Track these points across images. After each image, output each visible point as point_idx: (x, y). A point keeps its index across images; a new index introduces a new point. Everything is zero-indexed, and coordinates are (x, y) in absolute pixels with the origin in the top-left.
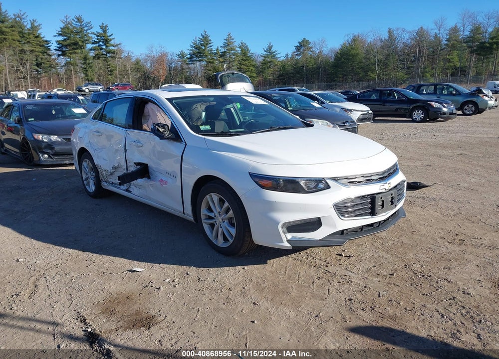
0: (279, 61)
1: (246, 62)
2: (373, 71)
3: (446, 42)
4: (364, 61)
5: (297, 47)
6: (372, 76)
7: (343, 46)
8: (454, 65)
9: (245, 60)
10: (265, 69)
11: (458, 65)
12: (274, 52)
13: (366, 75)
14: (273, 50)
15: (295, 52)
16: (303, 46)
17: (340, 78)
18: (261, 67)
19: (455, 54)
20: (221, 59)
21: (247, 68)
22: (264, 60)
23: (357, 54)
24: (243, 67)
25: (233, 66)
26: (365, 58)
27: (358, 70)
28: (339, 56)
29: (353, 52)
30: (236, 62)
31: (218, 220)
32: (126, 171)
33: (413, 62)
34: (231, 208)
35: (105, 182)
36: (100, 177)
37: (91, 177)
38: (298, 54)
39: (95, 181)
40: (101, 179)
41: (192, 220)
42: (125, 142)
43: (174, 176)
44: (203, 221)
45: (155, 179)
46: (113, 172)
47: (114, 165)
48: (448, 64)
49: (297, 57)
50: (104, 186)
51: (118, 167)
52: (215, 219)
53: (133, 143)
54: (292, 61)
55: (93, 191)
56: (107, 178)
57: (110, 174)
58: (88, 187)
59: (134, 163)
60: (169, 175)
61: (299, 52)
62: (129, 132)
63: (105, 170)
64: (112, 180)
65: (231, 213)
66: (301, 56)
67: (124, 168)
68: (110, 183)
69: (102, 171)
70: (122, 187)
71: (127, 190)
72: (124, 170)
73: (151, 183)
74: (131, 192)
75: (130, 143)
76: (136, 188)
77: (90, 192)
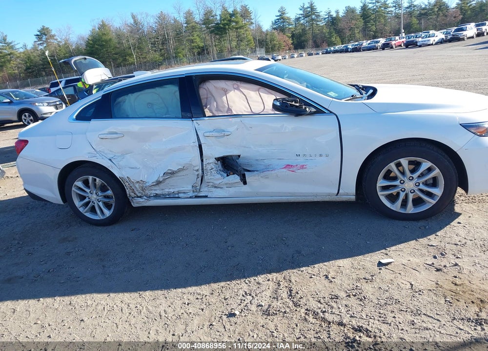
0: (20, 53)
2: (130, 55)
3: (186, 25)
4: (118, 46)
5: (37, 35)
6: (131, 60)
7: (93, 31)
8: (198, 45)
10: (5, 62)
12: (11, 43)
13: (125, 60)
15: (37, 41)
16: (43, 34)
19: (195, 35)
22: (1, 53)
23: (110, 40)
26: (119, 43)
27: (115, 56)
28: (91, 42)
29: (104, 38)
31: (409, 185)
32: (200, 171)
33: (163, 44)
34: (437, 168)
35: (138, 197)
36: (128, 193)
37: (98, 198)
38: (41, 43)
39: (112, 202)
40: (128, 195)
41: (353, 198)
42: (197, 135)
43: (321, 155)
44: (380, 193)
45: (268, 168)
46: (164, 180)
47: (169, 170)
48: (193, 45)
49: (41, 47)
50: (137, 203)
51: (179, 170)
52: (401, 186)
53: (210, 133)
54: (36, 51)
55: (108, 216)
56: (143, 191)
57: (155, 184)
58: (89, 215)
59: (215, 159)
60: (305, 158)
61: (41, 41)
62: (198, 121)
63: (138, 182)
64: (154, 192)
65: (437, 172)
66: (45, 45)
67: (196, 168)
68: (152, 196)
69: (131, 185)
70: (181, 195)
71: (197, 197)
72: (197, 170)
73: (262, 174)
74: (206, 197)
75: (206, 134)
76: (219, 189)
77: (99, 219)
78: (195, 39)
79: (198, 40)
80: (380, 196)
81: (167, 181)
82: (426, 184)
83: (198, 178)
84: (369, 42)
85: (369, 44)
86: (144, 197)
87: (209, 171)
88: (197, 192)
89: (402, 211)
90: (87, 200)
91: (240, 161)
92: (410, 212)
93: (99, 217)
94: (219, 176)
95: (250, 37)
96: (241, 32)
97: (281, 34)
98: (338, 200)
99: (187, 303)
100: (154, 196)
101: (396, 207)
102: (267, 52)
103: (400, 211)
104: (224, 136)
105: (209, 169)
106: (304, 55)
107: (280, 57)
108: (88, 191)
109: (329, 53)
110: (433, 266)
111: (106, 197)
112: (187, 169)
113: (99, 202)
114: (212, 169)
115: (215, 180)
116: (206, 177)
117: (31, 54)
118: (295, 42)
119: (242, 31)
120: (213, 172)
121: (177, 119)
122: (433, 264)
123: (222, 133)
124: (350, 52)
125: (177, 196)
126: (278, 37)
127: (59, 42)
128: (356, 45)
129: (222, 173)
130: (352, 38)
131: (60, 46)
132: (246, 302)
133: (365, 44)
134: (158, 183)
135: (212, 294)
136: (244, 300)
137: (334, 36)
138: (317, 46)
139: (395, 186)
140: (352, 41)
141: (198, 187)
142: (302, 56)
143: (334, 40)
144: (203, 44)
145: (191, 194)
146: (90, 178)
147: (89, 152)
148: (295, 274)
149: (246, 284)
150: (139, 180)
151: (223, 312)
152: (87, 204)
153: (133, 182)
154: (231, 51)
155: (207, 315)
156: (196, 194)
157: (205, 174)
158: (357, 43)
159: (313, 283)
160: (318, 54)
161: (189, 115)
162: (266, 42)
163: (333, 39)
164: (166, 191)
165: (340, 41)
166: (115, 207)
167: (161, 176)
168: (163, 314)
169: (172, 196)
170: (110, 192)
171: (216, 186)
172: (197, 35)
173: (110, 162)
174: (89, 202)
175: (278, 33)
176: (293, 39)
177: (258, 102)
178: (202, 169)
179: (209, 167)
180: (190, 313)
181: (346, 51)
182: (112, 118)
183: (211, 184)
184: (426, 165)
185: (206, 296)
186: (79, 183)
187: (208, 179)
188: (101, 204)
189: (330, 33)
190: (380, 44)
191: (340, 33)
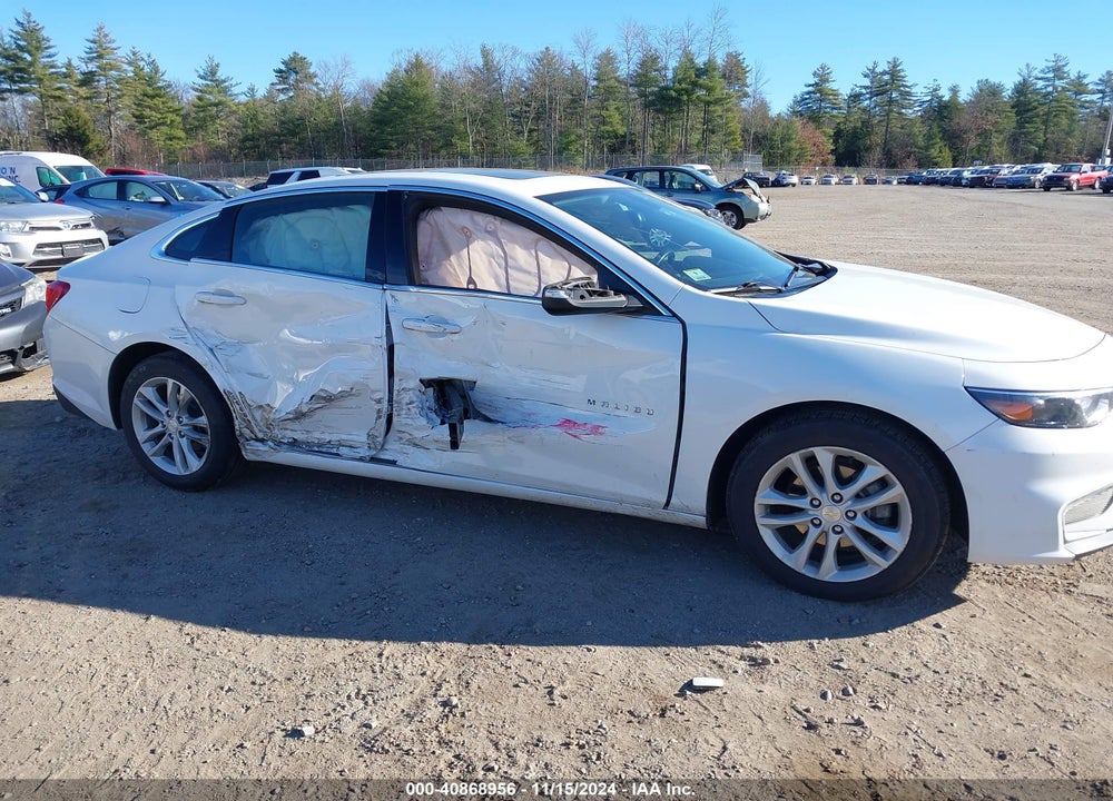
0: (239, 104)
1: (155, 101)
2: (464, 136)
3: (595, 83)
4: (440, 112)
5: (280, 71)
6: (461, 146)
7: (393, 76)
8: (614, 131)
9: (152, 97)
10: (204, 119)
11: (622, 130)
12: (224, 81)
13: (449, 144)
14: (221, 75)
15: (277, 84)
16: (293, 69)
17: (391, 148)
18: (193, 115)
19: (612, 108)
20: (83, 91)
21: (159, 116)
22: (200, 99)
23: (425, 98)
24: (147, 112)
25: (118, 109)
26: (443, 106)
27: (430, 132)
28: (385, 98)
29: (414, 91)
30: (127, 101)
31: (831, 514)
32: (385, 404)
33: (538, 118)
34: (898, 482)
35: (257, 440)
36: (237, 427)
37: (181, 428)
38: (283, 89)
39: (206, 441)
40: (237, 433)
41: (701, 521)
42: (388, 322)
43: (637, 411)
44: (760, 521)
45: (528, 421)
46: (312, 411)
47: (322, 390)
48: (603, 128)
49: (282, 97)
50: (254, 452)
51: (343, 395)
52: (813, 512)
53: (418, 324)
54: (270, 106)
55: (194, 470)
56: (269, 429)
57: (291, 416)
58: (159, 462)
59: (421, 380)
60: (605, 410)
61: (284, 83)
62: (394, 293)
63: (261, 407)
64: (289, 434)
65: (897, 492)
66: (291, 94)
67: (377, 396)
68: (284, 443)
69: (246, 411)
70: (343, 451)
71: (374, 460)
72: (379, 401)
73: (512, 433)
74: (393, 463)
75: (406, 324)
76: (422, 450)
77: (177, 473)
78: (610, 116)
79: (616, 118)
80: (760, 527)
81: (318, 415)
82: (871, 516)
83: (379, 417)
84: (1018, 167)
85: (1016, 173)
86: (270, 443)
87: (405, 407)
88: (376, 448)
89: (809, 573)
90: (159, 429)
91: (475, 395)
92: (826, 579)
93: (176, 470)
94: (423, 421)
95: (736, 126)
96: (714, 112)
97: (811, 126)
98: (668, 521)
99: (226, 688)
100: (288, 444)
101: (797, 560)
102: (770, 163)
103: (803, 571)
104: (444, 333)
105: (404, 402)
106: (855, 181)
107: (795, 179)
108: (164, 410)
109: (916, 183)
110: (804, 716)
111: (197, 429)
112: (359, 394)
113: (182, 437)
114: (411, 403)
115: (416, 429)
116: (395, 419)
117: (259, 109)
118: (841, 150)
119: (718, 110)
120: (413, 410)
121: (353, 282)
122: (808, 710)
123: (441, 326)
124: (965, 186)
125: (334, 451)
126: (802, 133)
127: (322, 90)
128: (982, 172)
129: (434, 416)
130: (982, 154)
131: (320, 100)
132: (343, 712)
133: (1006, 171)
134: (299, 416)
135: (289, 679)
136: (343, 707)
137: (937, 146)
138: (891, 162)
139: (800, 510)
140: (978, 162)
141: (380, 439)
142: (850, 183)
143: (935, 154)
144: (625, 129)
145: (364, 452)
146: (170, 382)
147: (172, 326)
148: (490, 671)
149: (374, 672)
150: (263, 404)
151: (283, 724)
152: (157, 438)
153: (250, 406)
154: (686, 152)
155: (248, 721)
156: (373, 453)
157: (395, 413)
158: (987, 168)
159: (512, 700)
160: (889, 182)
161: (379, 275)
162: (771, 140)
163: (934, 152)
164: (316, 436)
165: (950, 159)
166: (209, 453)
167: (305, 401)
168: (165, 702)
169: (324, 450)
170: (203, 420)
171: (417, 442)
172: (617, 109)
173: (209, 353)
174: (161, 435)
175: (804, 126)
176: (836, 142)
177: (529, 273)
178: (390, 400)
179: (406, 398)
180: (219, 710)
181: (956, 183)
182: (230, 260)
183: (408, 437)
184: (874, 471)
185: (275, 680)
186: (147, 391)
187: (401, 425)
188: (184, 442)
189: (929, 137)
190: (1040, 177)
191: (953, 139)
